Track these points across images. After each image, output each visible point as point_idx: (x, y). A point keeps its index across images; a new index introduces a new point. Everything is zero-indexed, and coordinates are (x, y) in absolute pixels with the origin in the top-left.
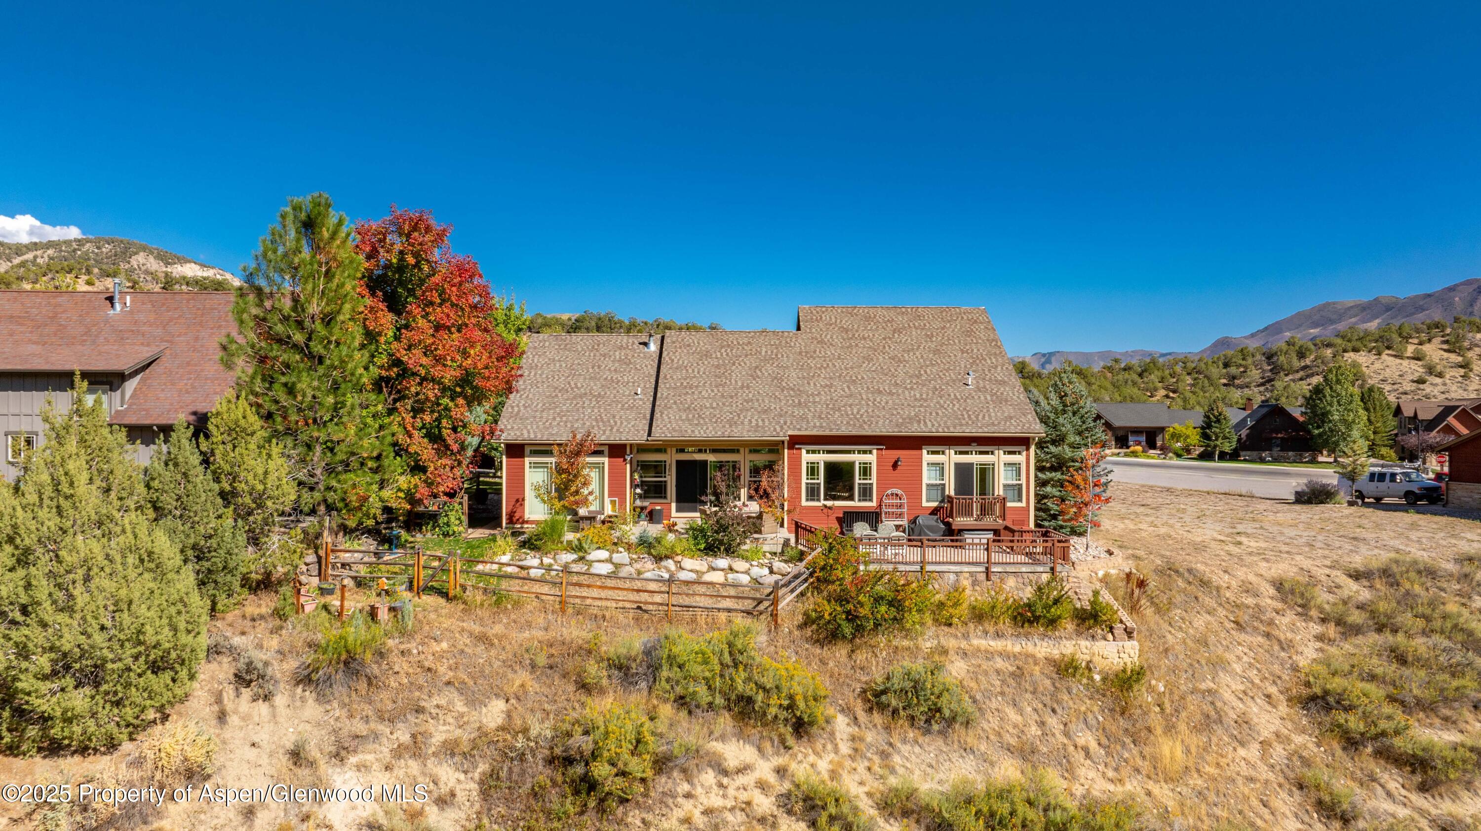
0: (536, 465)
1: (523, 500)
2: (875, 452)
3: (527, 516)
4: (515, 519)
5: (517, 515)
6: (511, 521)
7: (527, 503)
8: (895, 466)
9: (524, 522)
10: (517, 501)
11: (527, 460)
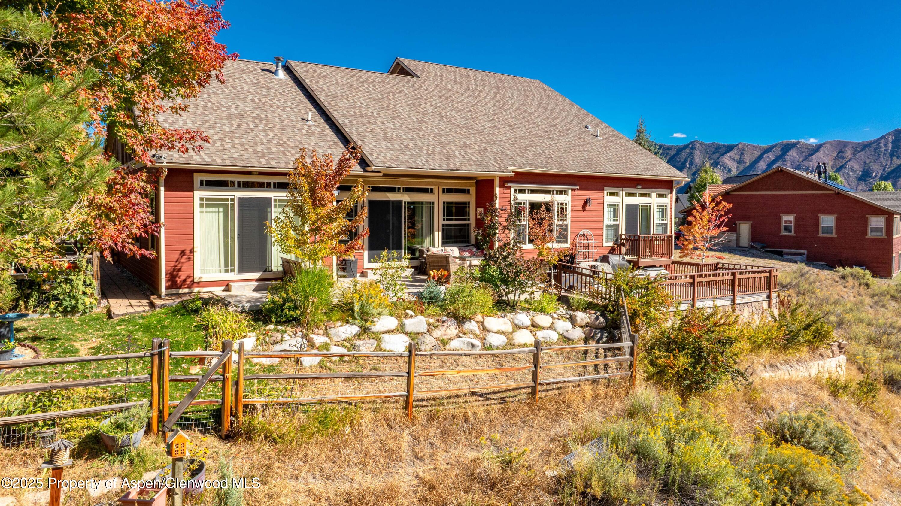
0: (209, 203)
1: (192, 251)
2: (570, 192)
3: (197, 276)
4: (179, 280)
5: (183, 275)
6: (173, 284)
7: (197, 256)
8: (584, 206)
9: (193, 283)
10: (183, 253)
11: (197, 194)
